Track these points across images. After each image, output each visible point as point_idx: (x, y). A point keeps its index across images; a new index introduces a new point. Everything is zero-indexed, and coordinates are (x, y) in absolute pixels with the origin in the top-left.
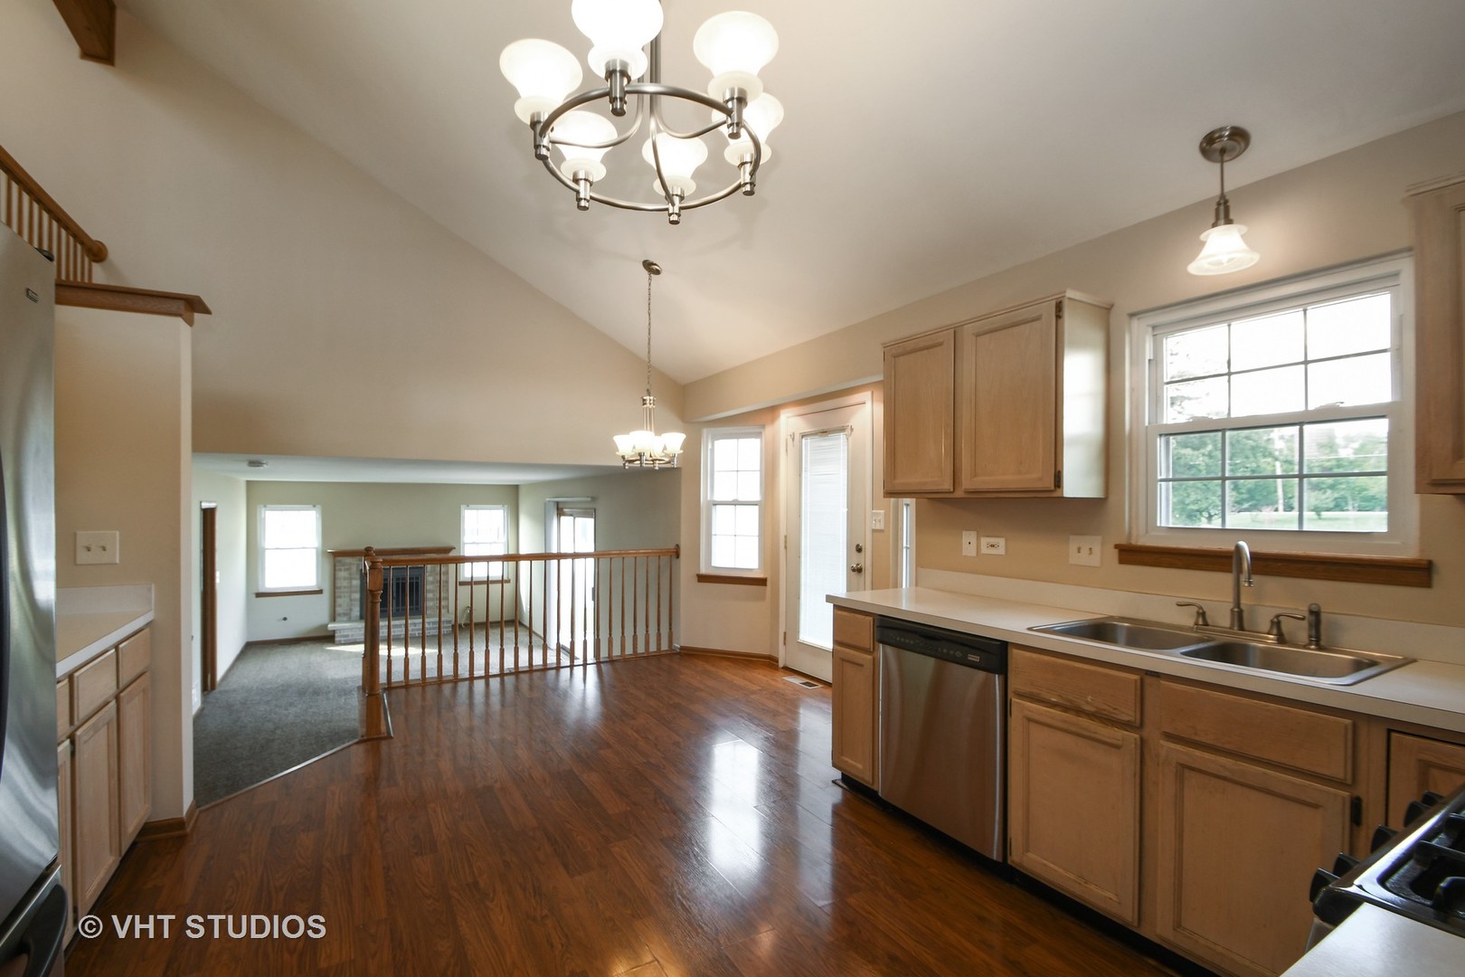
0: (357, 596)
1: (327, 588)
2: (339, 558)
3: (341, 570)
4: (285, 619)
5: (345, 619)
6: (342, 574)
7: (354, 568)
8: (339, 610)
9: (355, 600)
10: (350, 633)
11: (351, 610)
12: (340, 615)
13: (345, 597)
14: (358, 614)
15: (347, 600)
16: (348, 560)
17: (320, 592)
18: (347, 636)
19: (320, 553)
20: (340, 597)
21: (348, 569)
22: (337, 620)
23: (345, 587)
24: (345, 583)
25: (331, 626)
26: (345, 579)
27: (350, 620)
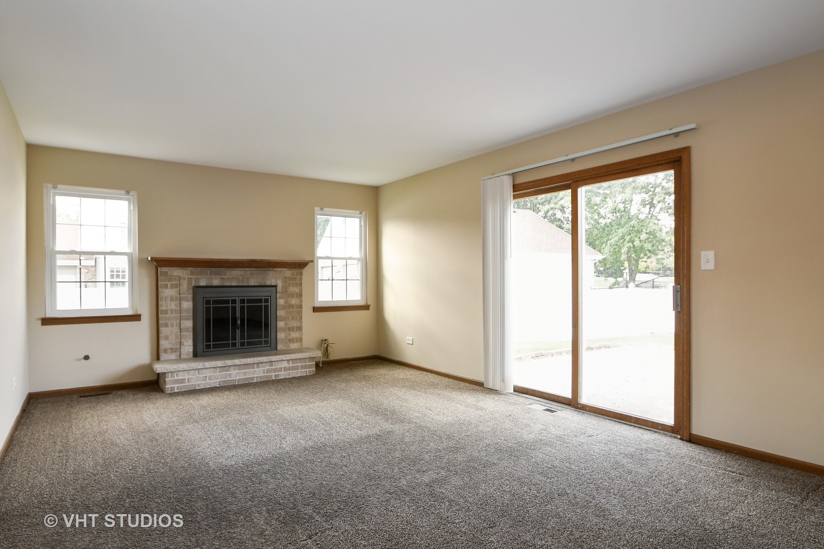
0: (189, 324)
1: (146, 312)
2: (165, 269)
3: (166, 286)
4: (86, 358)
5: (173, 356)
6: (167, 292)
7: (185, 285)
8: (164, 344)
9: (187, 329)
10: (186, 377)
11: (181, 344)
12: (166, 351)
13: (172, 326)
14: (191, 349)
15: (176, 330)
16: (177, 272)
17: (136, 317)
18: (182, 381)
19: (136, 262)
20: (166, 325)
21: (176, 286)
22: (162, 358)
23: (172, 311)
24: (173, 306)
25: (159, 368)
26: (172, 300)
27: (180, 360)
